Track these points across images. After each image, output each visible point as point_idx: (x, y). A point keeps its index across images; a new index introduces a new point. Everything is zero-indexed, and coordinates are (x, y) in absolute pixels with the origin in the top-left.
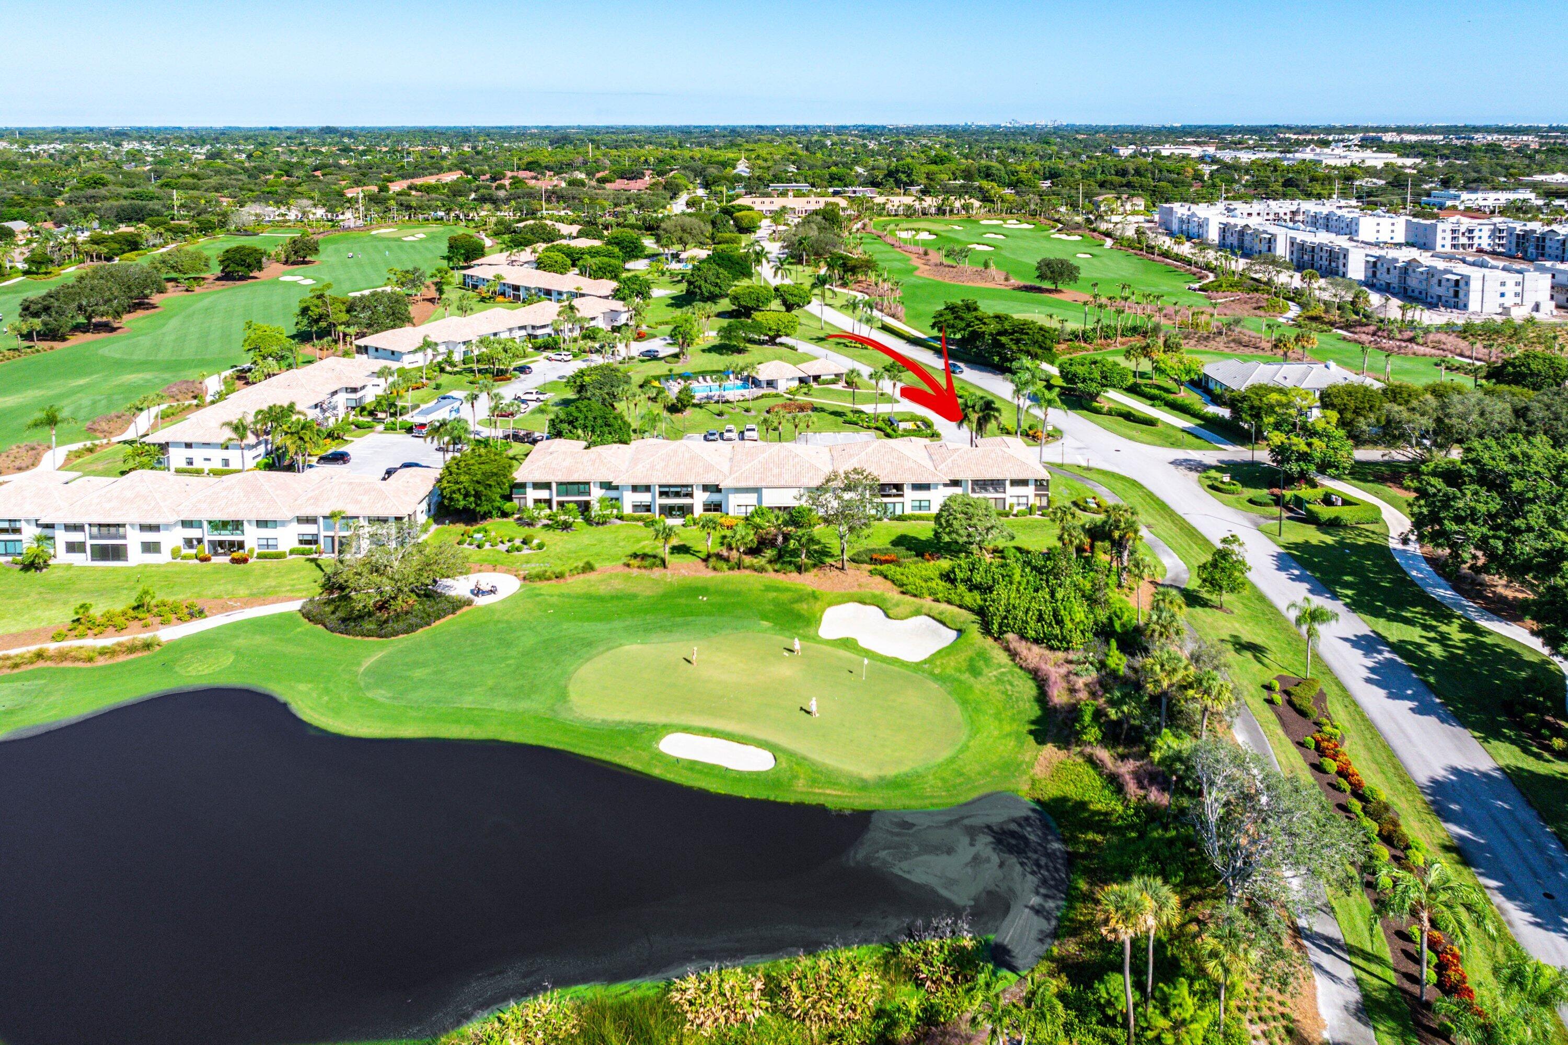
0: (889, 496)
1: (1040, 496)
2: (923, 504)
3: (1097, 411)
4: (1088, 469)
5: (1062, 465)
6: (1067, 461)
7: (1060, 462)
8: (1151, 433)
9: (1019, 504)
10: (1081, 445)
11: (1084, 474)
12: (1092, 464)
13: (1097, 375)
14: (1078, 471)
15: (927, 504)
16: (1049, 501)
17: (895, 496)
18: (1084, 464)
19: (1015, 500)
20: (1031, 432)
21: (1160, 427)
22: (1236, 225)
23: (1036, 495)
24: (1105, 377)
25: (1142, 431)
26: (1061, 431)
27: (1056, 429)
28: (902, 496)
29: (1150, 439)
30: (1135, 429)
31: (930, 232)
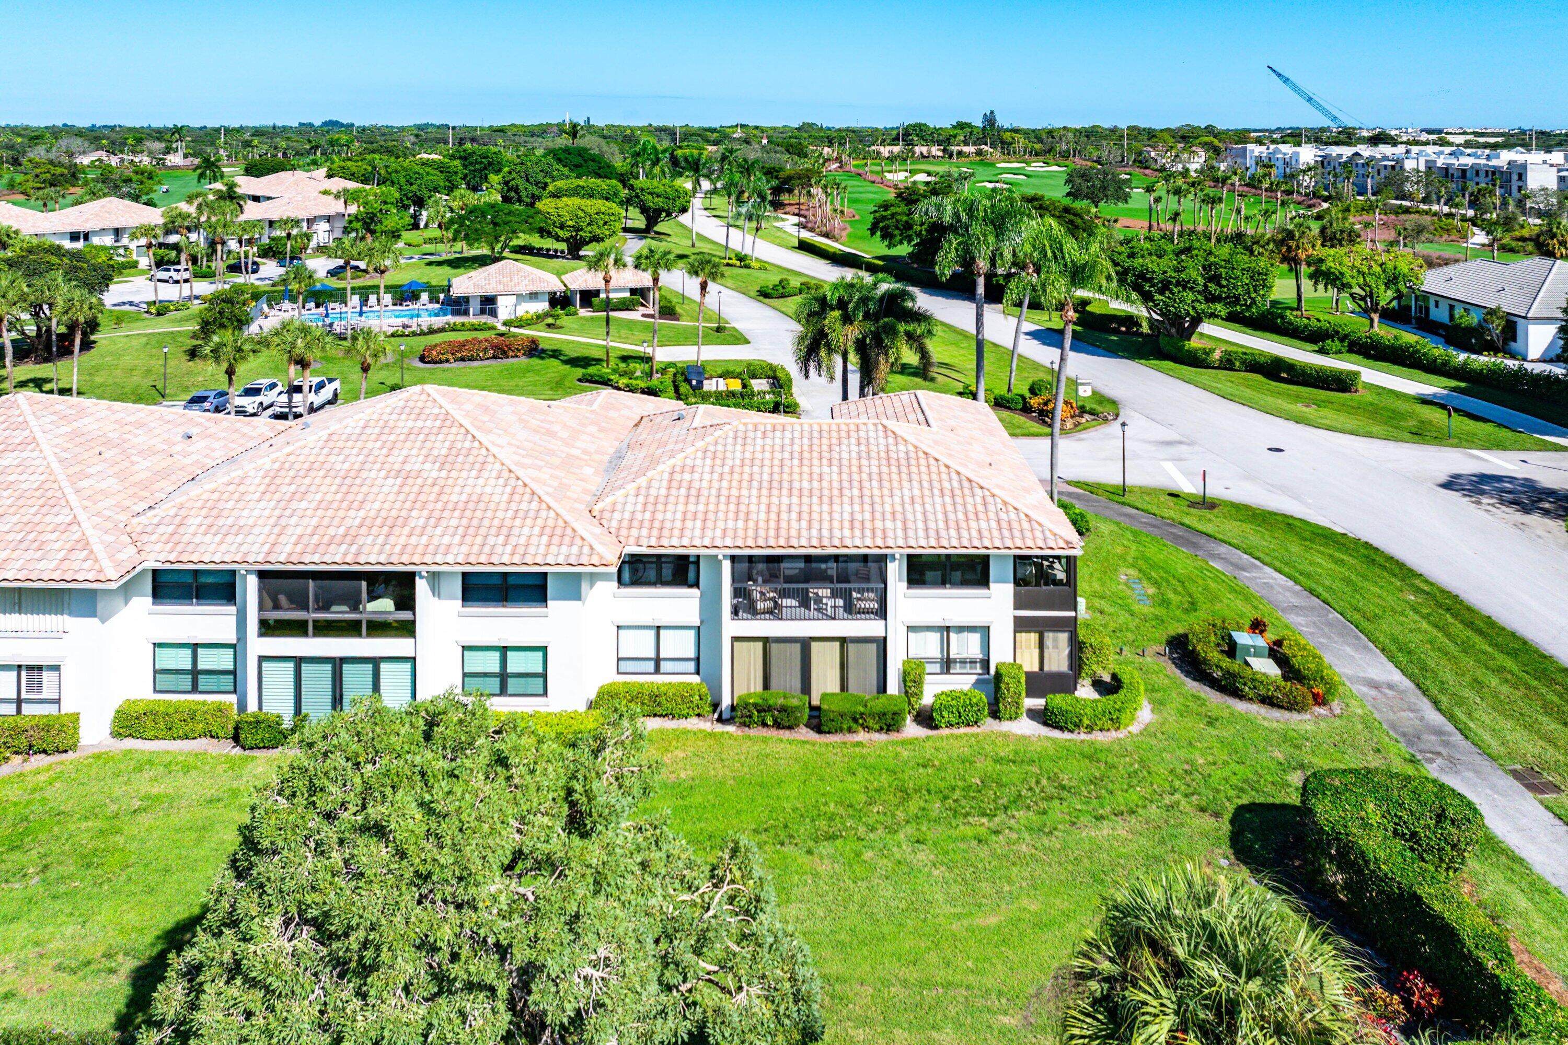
0: (351, 629)
1: (1040, 627)
2: (516, 663)
3: (1196, 361)
4: (1206, 504)
5: (1124, 489)
6: (1135, 479)
7: (1114, 478)
8: (1342, 408)
9: (947, 664)
10: (1173, 436)
11: (1193, 519)
12: (1215, 490)
13: (1194, 273)
14: (1172, 511)
15: (532, 663)
16: (1077, 648)
17: (378, 628)
18: (1189, 487)
19: (929, 646)
20: (1034, 402)
21: (1363, 396)
22: (1340, 156)
23: (1021, 625)
24: (1216, 279)
25: (1319, 404)
26: (1114, 402)
27: (1099, 397)
28: (408, 629)
29: (1350, 422)
30: (1297, 398)
31: (929, 174)
